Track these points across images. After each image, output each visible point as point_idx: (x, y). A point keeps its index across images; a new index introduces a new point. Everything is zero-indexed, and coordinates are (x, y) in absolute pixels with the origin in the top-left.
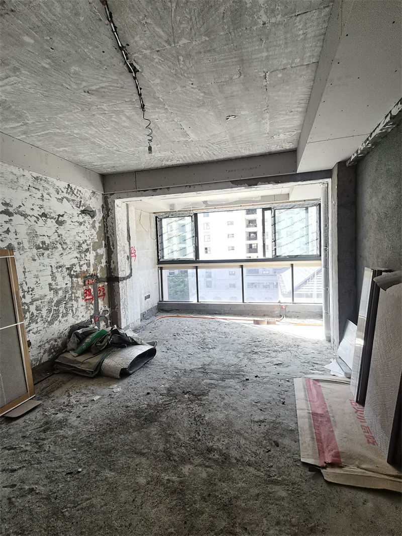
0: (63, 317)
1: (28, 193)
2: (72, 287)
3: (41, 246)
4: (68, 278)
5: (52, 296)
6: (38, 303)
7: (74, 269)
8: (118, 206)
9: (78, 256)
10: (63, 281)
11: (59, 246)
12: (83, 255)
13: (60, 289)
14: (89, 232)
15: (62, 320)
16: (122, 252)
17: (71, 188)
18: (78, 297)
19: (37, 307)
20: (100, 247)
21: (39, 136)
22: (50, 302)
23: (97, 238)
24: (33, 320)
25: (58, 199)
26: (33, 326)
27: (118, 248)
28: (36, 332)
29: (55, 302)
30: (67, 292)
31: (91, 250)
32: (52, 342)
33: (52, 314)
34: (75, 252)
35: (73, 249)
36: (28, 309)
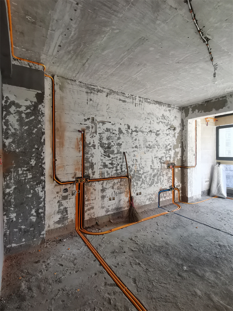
0: (156, 183)
1: (145, 121)
2: (161, 169)
3: (148, 146)
4: (159, 163)
5: (151, 172)
6: (145, 174)
7: (163, 159)
8: (190, 123)
9: (165, 152)
10: (157, 165)
11: (156, 147)
12: (168, 152)
13: (155, 169)
14: (172, 139)
15: (156, 185)
16: (191, 151)
17: (164, 116)
18: (164, 174)
19: (145, 176)
20: (178, 147)
21: (152, 93)
22: (151, 175)
23: (176, 143)
24: (143, 182)
25: (157, 123)
26: (143, 185)
27: (188, 148)
28: (144, 188)
29: (153, 175)
30: (158, 171)
31: (172, 149)
32: (150, 195)
33: (151, 181)
34: (164, 150)
35: (163, 148)
36: (141, 177)
